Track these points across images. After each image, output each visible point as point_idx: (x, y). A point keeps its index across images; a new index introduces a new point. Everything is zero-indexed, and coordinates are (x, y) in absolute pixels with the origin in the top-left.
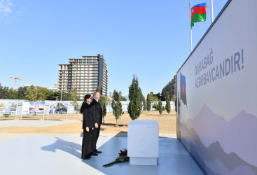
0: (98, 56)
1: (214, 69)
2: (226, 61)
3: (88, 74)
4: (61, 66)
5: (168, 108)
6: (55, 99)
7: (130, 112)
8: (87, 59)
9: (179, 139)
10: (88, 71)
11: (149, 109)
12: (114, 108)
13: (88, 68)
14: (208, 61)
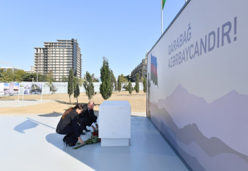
0: (73, 41)
1: (192, 46)
2: (210, 34)
3: (63, 57)
4: (37, 49)
5: (137, 89)
6: (31, 81)
7: (102, 92)
8: (61, 43)
9: (149, 118)
10: (63, 54)
11: (119, 90)
12: (86, 89)
13: (63, 51)
14: (186, 37)
